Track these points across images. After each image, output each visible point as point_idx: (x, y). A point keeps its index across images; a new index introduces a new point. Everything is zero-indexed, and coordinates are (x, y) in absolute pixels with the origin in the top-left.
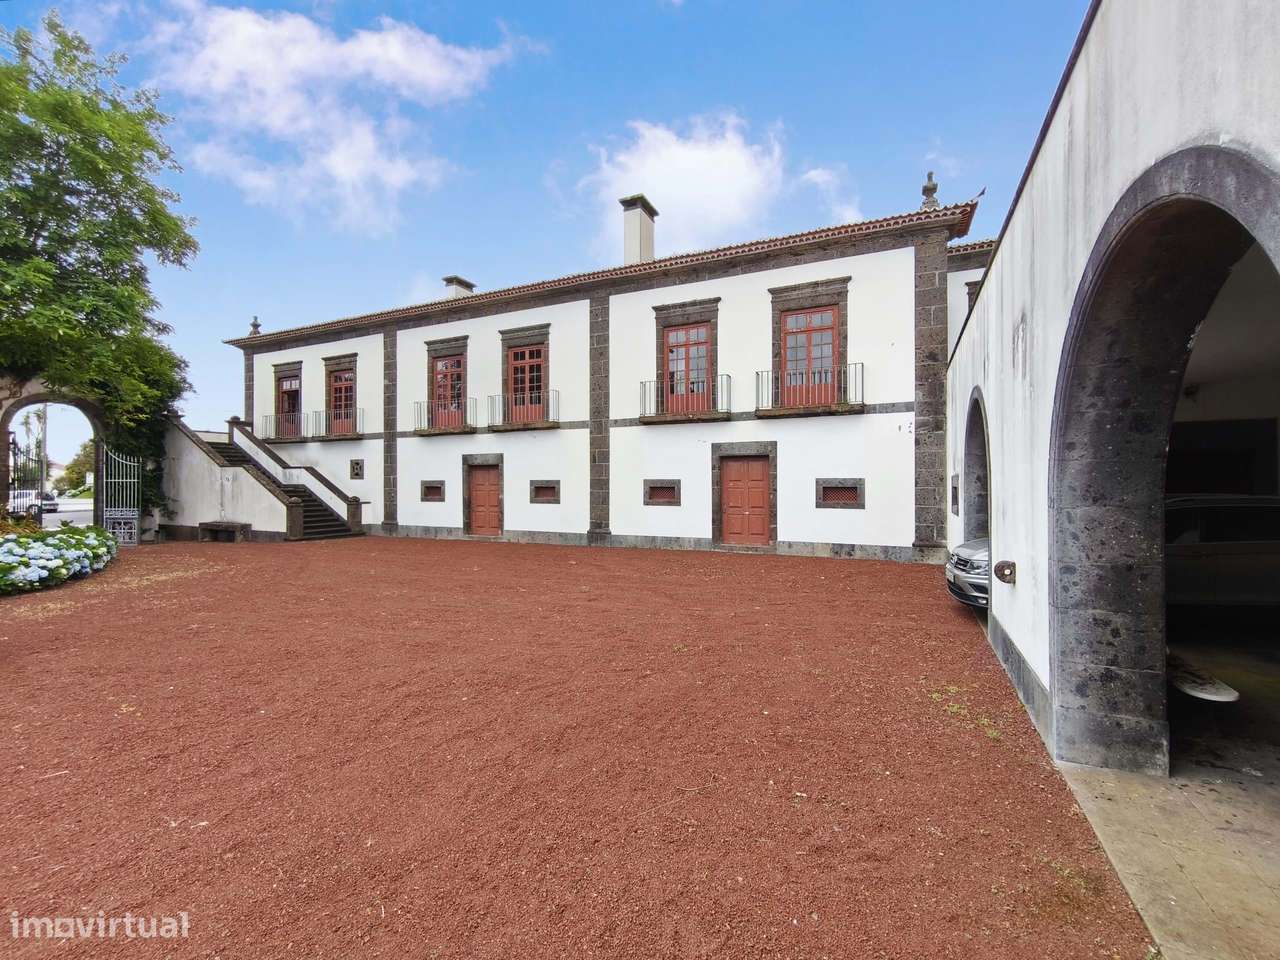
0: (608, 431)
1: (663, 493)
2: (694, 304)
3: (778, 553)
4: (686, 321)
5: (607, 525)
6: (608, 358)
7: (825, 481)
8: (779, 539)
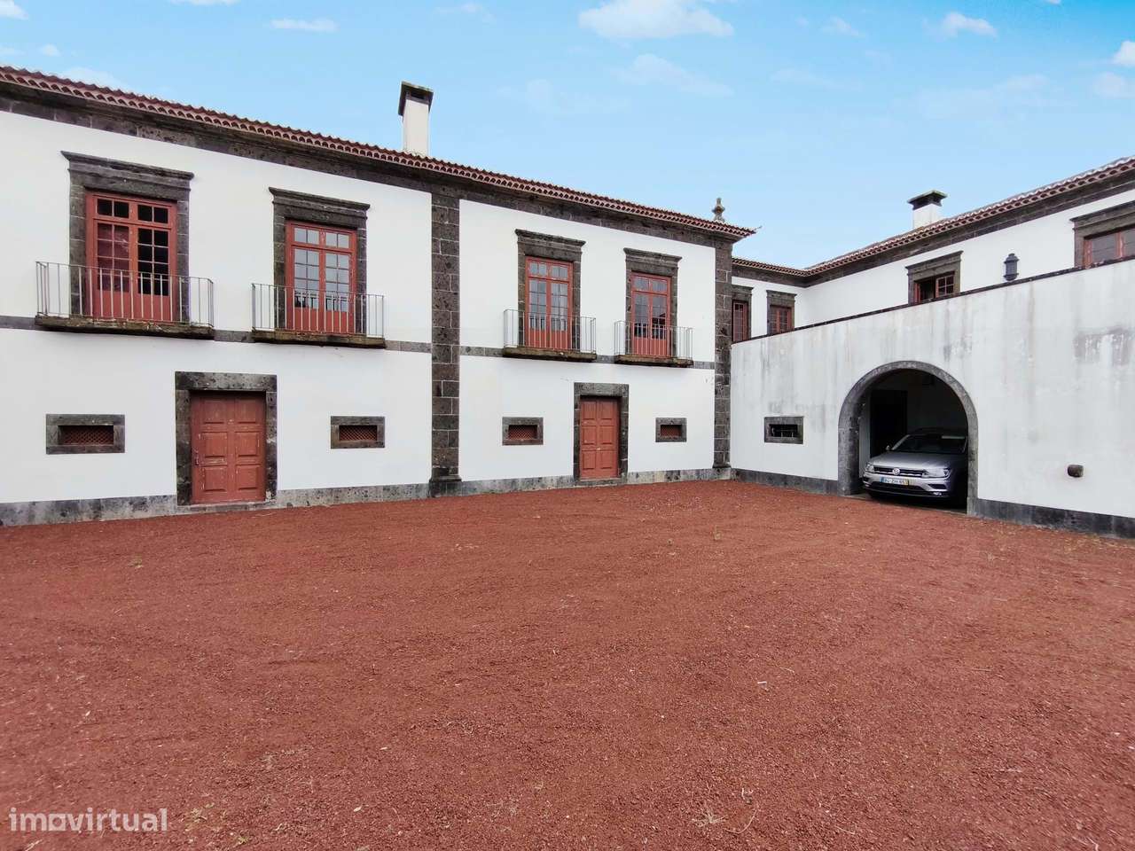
0: (456, 359)
1: (524, 431)
2: (560, 240)
3: (628, 483)
4: (551, 256)
5: (456, 471)
6: (458, 272)
7: (662, 420)
8: (629, 471)
